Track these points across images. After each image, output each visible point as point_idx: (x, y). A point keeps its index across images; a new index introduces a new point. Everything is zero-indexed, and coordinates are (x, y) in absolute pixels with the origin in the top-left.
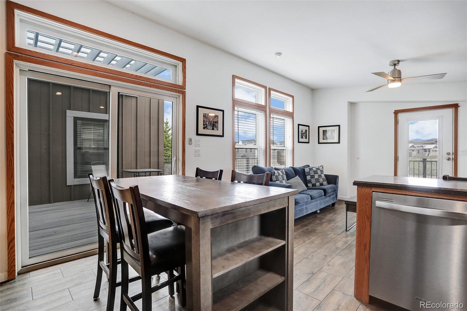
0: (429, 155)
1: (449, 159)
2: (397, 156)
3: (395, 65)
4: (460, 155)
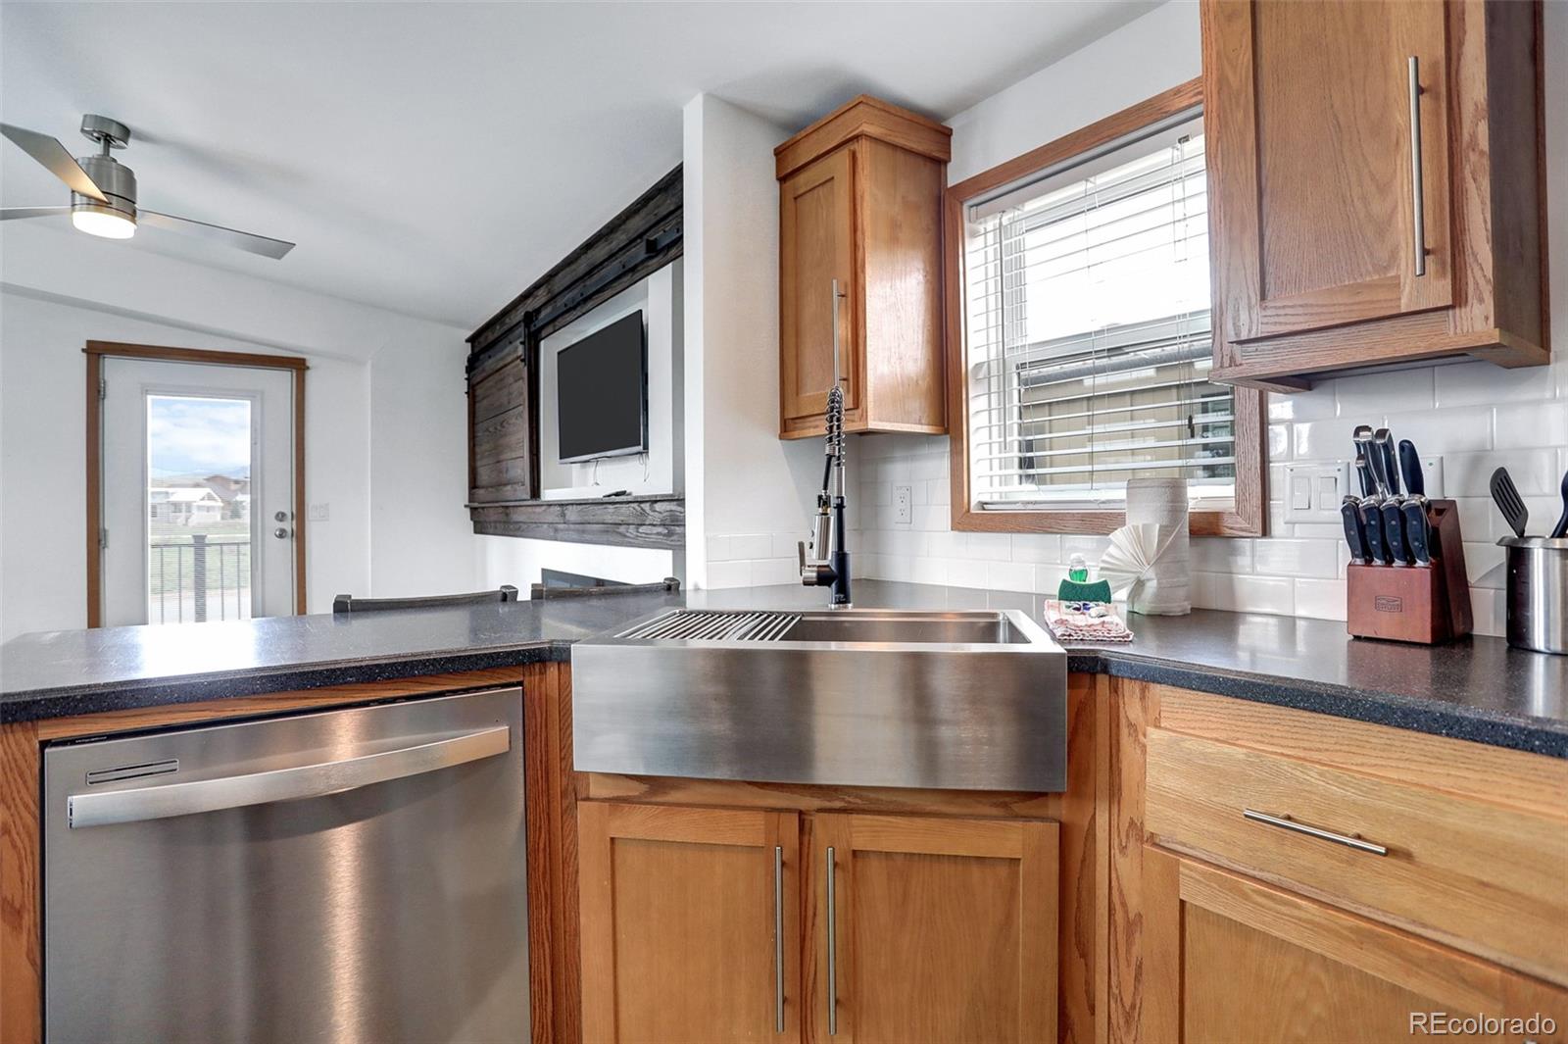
0: (187, 521)
1: (282, 534)
2: (98, 529)
3: (108, 140)
4: (310, 518)
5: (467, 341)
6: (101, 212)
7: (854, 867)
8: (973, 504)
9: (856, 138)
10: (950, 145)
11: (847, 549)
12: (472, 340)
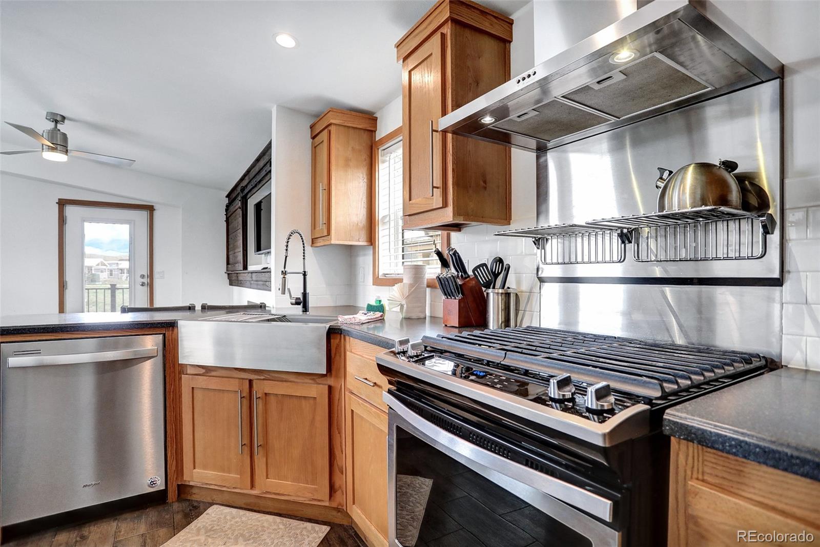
1: (143, 284)
2: (63, 281)
3: (56, 122)
4: (156, 277)
5: (226, 197)
6: (53, 152)
7: (266, 399)
8: (380, 275)
9: (330, 125)
10: (376, 124)
11: (308, 291)
12: (228, 196)
